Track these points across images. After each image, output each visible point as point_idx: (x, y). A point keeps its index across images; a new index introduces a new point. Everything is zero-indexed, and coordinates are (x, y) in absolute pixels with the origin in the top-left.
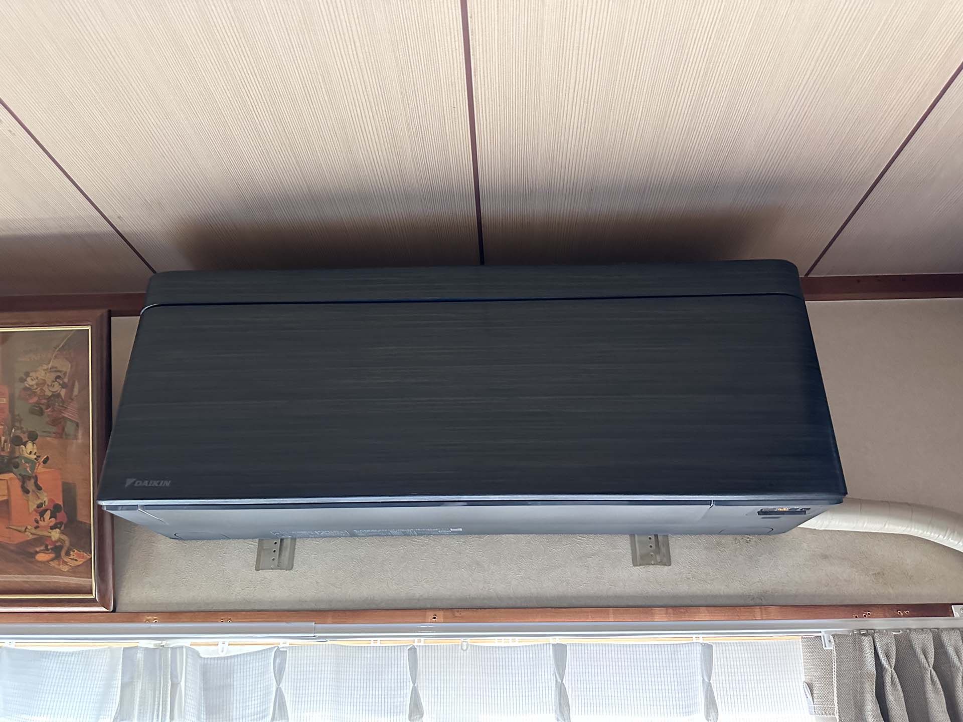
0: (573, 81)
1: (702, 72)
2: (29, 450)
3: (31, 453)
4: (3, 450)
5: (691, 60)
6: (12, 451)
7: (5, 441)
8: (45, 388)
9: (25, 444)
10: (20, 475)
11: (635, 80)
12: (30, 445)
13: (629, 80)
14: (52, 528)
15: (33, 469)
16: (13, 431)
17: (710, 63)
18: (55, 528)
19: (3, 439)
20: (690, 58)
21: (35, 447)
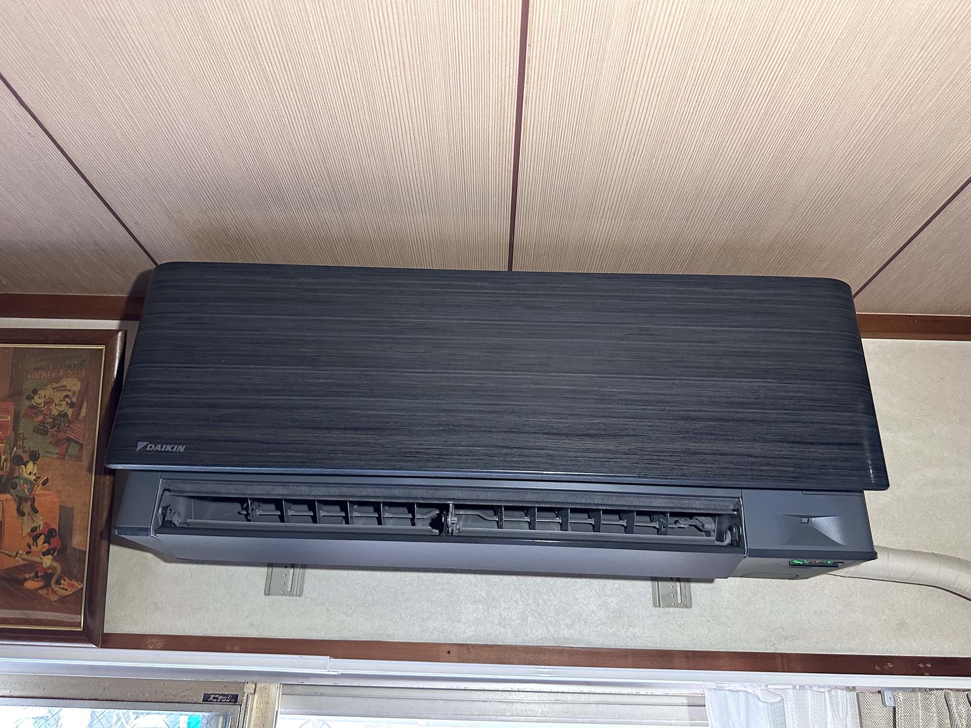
0: (627, 114)
1: (763, 110)
2: (29, 470)
3: (30, 474)
4: (2, 469)
5: (753, 100)
6: (12, 471)
7: (5, 460)
8: (52, 407)
9: (25, 464)
10: (17, 496)
11: (692, 116)
12: (30, 465)
13: (685, 115)
14: (44, 554)
15: (31, 490)
16: (15, 449)
17: (772, 103)
18: (48, 555)
19: (3, 457)
20: (752, 98)
21: (36, 467)
